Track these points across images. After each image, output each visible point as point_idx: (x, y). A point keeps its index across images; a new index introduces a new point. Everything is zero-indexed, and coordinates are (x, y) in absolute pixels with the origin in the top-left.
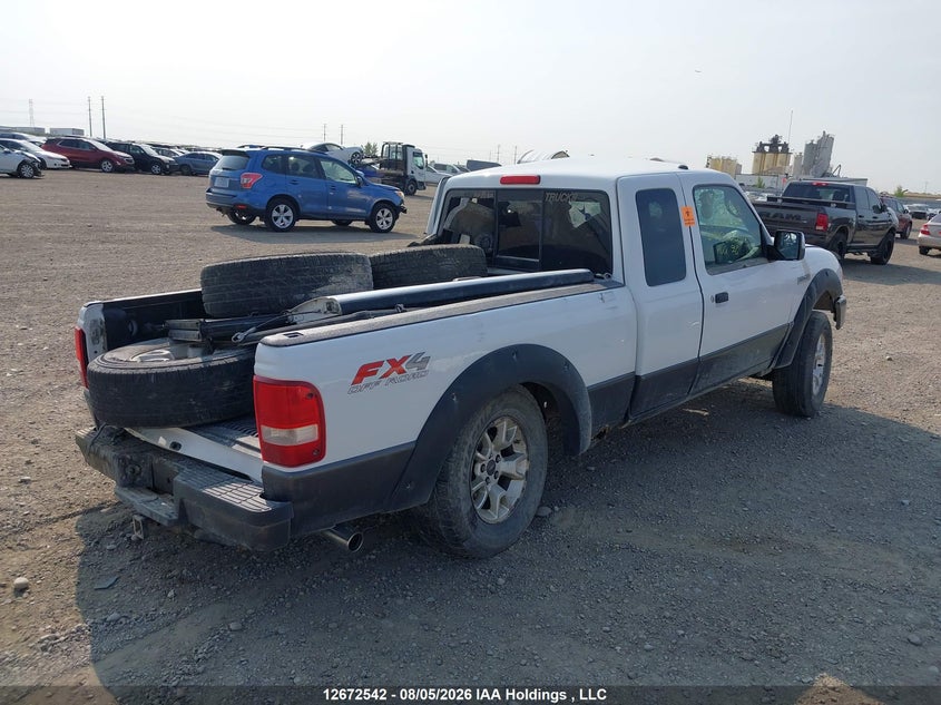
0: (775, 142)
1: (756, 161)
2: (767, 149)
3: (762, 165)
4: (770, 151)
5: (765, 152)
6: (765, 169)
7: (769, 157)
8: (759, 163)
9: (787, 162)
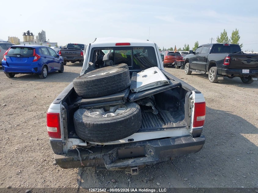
0: (28, 32)
1: (24, 38)
2: (27, 34)
3: (26, 39)
4: (28, 35)
5: (26, 35)
6: (28, 40)
7: (28, 37)
8: (25, 38)
9: (33, 38)
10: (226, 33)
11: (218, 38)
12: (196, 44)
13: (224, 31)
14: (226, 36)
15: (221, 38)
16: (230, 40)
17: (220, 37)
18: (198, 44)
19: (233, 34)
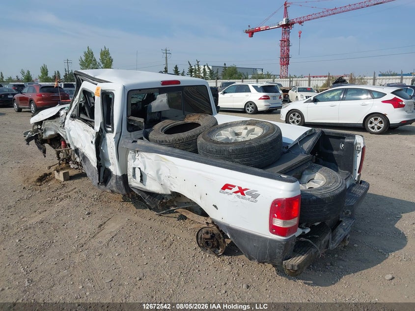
10: (92, 53)
11: (82, 60)
12: (44, 70)
13: (89, 50)
14: (93, 57)
15: (86, 60)
16: (99, 63)
17: (84, 58)
18: (47, 70)
19: (101, 54)
